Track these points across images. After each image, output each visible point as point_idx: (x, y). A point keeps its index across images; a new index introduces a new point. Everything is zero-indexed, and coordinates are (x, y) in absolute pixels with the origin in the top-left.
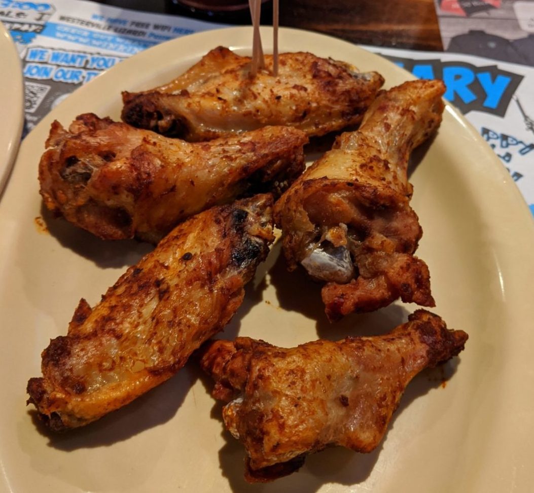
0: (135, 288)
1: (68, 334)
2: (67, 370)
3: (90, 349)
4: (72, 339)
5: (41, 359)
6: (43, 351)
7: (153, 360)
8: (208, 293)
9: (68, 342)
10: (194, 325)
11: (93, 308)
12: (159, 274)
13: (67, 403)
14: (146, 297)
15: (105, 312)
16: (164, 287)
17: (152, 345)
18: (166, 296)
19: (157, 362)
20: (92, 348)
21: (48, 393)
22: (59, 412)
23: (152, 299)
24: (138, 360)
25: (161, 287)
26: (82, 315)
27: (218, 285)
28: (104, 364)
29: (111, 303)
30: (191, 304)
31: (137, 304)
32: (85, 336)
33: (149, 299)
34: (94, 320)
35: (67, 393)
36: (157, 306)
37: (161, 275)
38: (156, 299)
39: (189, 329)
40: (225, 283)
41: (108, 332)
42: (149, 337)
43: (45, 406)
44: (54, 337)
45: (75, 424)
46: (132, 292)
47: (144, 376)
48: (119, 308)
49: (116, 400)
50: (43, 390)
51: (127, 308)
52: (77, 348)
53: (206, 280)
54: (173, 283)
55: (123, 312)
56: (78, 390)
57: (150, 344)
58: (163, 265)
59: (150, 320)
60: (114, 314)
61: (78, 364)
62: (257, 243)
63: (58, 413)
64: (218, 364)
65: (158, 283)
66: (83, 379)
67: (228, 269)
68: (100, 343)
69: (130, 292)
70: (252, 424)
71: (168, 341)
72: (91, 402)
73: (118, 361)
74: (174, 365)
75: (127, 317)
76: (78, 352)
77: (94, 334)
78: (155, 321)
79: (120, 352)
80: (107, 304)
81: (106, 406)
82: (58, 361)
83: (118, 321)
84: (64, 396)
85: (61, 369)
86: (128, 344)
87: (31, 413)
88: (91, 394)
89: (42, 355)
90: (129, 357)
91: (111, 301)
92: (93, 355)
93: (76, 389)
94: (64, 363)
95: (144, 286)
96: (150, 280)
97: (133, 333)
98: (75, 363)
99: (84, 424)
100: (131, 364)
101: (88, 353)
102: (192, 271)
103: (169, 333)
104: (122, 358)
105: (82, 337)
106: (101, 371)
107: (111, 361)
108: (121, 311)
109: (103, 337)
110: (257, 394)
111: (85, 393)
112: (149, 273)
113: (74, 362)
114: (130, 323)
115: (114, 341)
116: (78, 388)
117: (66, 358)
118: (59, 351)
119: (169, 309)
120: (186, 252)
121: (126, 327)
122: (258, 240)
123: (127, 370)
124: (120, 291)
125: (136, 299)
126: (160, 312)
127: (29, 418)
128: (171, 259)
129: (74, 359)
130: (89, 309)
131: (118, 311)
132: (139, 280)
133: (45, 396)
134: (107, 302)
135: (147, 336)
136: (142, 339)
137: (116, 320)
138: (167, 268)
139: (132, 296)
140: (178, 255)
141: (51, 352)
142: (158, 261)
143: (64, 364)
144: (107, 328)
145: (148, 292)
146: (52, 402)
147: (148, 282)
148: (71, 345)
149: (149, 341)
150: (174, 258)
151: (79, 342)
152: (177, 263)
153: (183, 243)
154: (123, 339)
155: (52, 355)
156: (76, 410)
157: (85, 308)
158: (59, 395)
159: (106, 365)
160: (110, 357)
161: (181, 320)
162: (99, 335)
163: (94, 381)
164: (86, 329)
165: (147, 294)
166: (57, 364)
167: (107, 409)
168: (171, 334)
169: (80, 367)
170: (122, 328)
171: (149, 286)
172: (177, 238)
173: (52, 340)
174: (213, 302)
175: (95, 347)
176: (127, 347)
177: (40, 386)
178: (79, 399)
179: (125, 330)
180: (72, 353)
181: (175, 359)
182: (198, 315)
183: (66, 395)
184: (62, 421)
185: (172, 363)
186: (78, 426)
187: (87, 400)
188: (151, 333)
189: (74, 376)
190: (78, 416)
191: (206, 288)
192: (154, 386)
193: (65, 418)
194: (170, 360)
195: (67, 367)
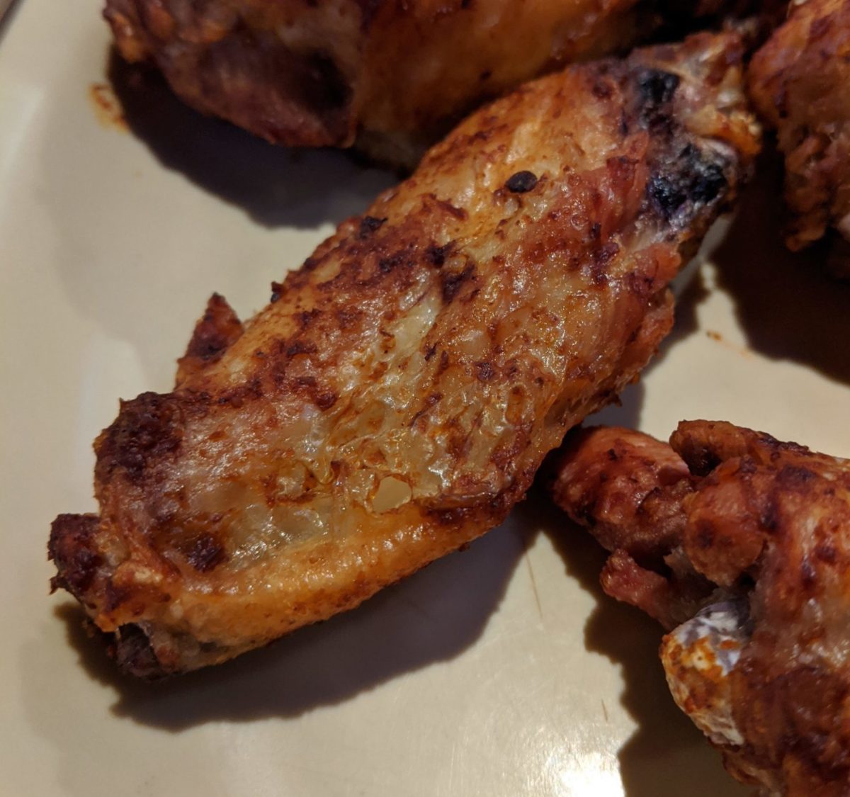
0: (369, 267)
1: (176, 388)
2: (168, 495)
3: (239, 436)
4: (187, 402)
5: (92, 459)
6: (98, 434)
7: (437, 478)
8: (590, 288)
9: (172, 411)
10: (552, 379)
11: (247, 321)
12: (438, 230)
13: (167, 599)
14: (404, 291)
15: (284, 329)
16: (457, 264)
17: (430, 429)
18: (467, 290)
19: (446, 483)
20: (245, 432)
21: (108, 565)
22: (145, 622)
23: (420, 299)
24: (388, 474)
25: (447, 265)
26: (214, 339)
27: (618, 265)
28: (283, 480)
29: (301, 304)
30: (541, 317)
31: (379, 310)
32: (225, 395)
33: (410, 298)
34: (251, 351)
35: (170, 569)
36: (440, 318)
37: (444, 232)
38: (434, 299)
39: (541, 389)
40: (639, 262)
41: (294, 388)
42: (418, 408)
43: (100, 603)
44: (131, 396)
45: (192, 660)
46: (360, 278)
47: (410, 523)
48: (327, 321)
49: (320, 595)
50: (94, 553)
51: (349, 321)
52: (199, 432)
53: (584, 248)
54: (485, 254)
55: (337, 333)
56: (204, 557)
57: (424, 429)
58: (447, 207)
59: (419, 358)
60: (313, 336)
61: (203, 478)
62: (717, 155)
63: (141, 626)
64: (619, 497)
65: (437, 256)
66: (217, 527)
67: (638, 225)
68: (271, 419)
69: (355, 278)
70: (807, 716)
71: (478, 421)
72: (241, 600)
73: (325, 474)
74: (500, 495)
75: (349, 347)
76: (204, 441)
77: (252, 392)
78: (435, 359)
79: (329, 448)
80: (290, 309)
81: (289, 612)
82: (140, 467)
83: (323, 356)
84: (158, 578)
85: (150, 493)
86: (352, 425)
87: (64, 613)
88: (242, 572)
89: (94, 445)
90: (359, 464)
91: (299, 299)
92: (248, 454)
93: (198, 556)
94: (160, 472)
95: (394, 264)
96: (411, 246)
97: (370, 393)
98: (195, 476)
99: (221, 659)
100: (369, 487)
101: (233, 447)
102: (543, 221)
103: (480, 396)
104: (337, 467)
105: (216, 398)
106: (271, 502)
107: (302, 474)
108: (331, 328)
109: (279, 400)
110: (815, 609)
111: (224, 569)
112: (406, 228)
113: (191, 472)
114: (360, 365)
115: (312, 415)
116: (204, 552)
117: (167, 458)
118: (145, 438)
119: (476, 328)
120: (515, 171)
121: (347, 376)
122: (720, 148)
123: (355, 504)
124: (326, 273)
125: (373, 297)
126: (451, 334)
127: (59, 630)
128: (470, 192)
129: (192, 462)
130: (235, 322)
131: (322, 328)
132: (379, 245)
133: (102, 573)
134: (288, 302)
135: (413, 402)
136: (400, 411)
137: (316, 351)
138: (460, 214)
139: (364, 287)
140: (490, 181)
141: (122, 439)
142: (433, 197)
143: (161, 479)
144: (291, 375)
145: (408, 277)
146: (124, 594)
147: (408, 252)
148: (183, 421)
149: (419, 418)
150: (478, 189)
151: (206, 413)
152: (489, 199)
153: (504, 149)
154: (339, 409)
155: (124, 450)
156: (198, 621)
157: (224, 322)
158: (144, 575)
159: (288, 484)
160: (302, 463)
161: (514, 360)
162: (269, 395)
163: (251, 531)
164: (228, 376)
165: (407, 285)
166: (137, 475)
167: (291, 623)
168: (487, 401)
169: (210, 488)
170: (334, 378)
171: (411, 264)
172: (481, 136)
173: (123, 404)
174: (604, 313)
175: (255, 428)
176: (352, 434)
177: (86, 541)
178: (207, 589)
179: (345, 383)
180: (184, 444)
181: (502, 475)
182: (562, 350)
183: (166, 574)
184: (152, 649)
185: (495, 488)
186: (202, 665)
187: (233, 591)
188: (425, 394)
189: (189, 515)
190: (204, 638)
191: (586, 271)
192: (437, 554)
193: (161, 643)
194: (487, 478)
195: (169, 487)
